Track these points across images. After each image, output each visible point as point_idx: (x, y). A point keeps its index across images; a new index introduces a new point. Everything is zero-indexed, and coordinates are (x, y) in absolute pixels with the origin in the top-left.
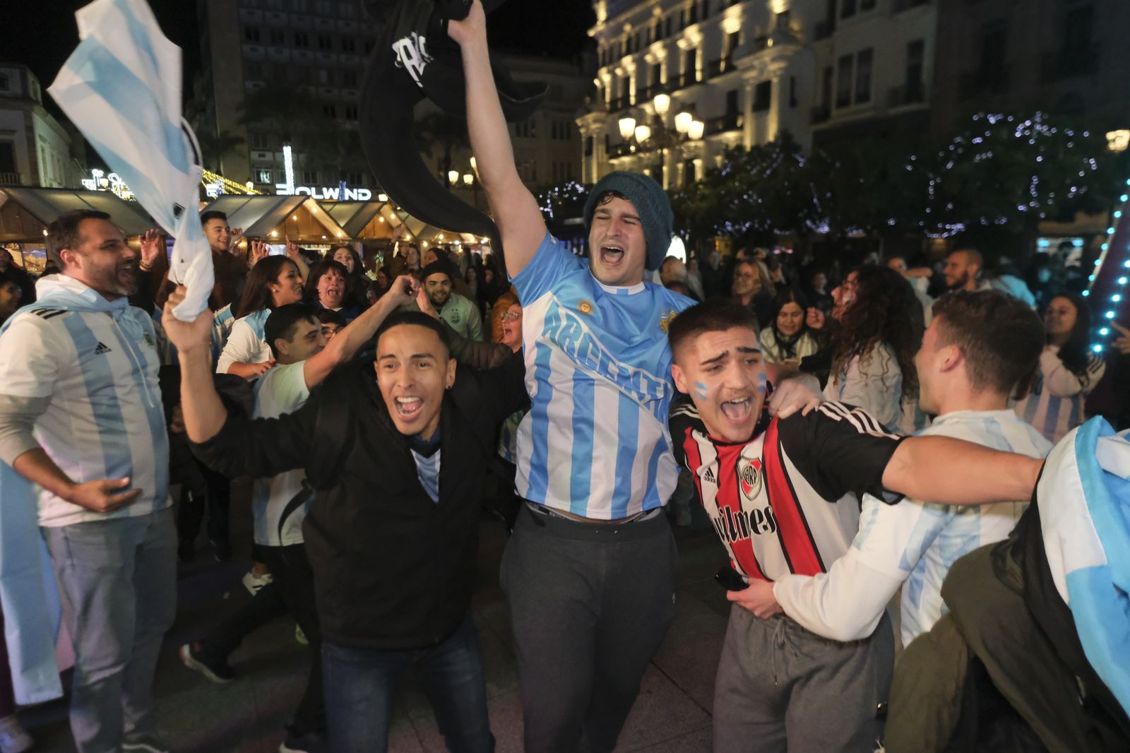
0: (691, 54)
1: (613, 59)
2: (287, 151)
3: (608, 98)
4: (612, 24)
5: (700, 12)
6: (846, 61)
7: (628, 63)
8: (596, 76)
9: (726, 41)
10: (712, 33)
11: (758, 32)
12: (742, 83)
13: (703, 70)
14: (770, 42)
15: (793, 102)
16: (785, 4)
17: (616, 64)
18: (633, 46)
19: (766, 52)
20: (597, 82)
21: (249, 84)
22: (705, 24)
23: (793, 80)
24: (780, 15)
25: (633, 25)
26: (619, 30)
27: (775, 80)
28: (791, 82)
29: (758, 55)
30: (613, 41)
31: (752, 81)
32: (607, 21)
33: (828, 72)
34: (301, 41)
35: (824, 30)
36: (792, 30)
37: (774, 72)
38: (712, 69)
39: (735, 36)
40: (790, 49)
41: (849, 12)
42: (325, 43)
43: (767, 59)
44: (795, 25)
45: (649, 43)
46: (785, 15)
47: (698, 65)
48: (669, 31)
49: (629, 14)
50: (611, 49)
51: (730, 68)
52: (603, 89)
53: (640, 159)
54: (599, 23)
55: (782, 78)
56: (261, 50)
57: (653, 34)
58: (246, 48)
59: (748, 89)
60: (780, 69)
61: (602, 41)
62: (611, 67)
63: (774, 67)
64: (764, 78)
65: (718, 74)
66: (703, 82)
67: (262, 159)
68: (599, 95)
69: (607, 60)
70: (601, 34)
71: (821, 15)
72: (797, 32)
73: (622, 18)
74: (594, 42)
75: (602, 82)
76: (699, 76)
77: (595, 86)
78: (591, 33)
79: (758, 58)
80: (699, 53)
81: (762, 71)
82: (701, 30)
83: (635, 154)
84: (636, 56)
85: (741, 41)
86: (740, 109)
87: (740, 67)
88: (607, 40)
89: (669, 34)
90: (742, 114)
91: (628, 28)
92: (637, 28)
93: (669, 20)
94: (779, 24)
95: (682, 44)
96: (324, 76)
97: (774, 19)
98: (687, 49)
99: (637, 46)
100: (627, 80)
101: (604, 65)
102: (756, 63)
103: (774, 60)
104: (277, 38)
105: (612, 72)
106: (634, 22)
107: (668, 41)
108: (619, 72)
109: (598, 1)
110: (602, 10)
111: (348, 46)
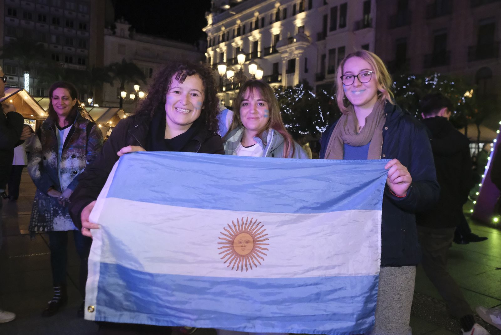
0: (256, 43)
1: (215, 43)
2: (27, 76)
3: (212, 63)
4: (215, 26)
5: (260, 24)
6: (332, 51)
7: (223, 46)
8: (206, 51)
9: (273, 38)
10: (266, 34)
11: (289, 35)
12: (281, 59)
13: (261, 52)
14: (295, 40)
15: (306, 71)
16: (302, 22)
17: (217, 46)
18: (226, 38)
19: (292, 45)
20: (206, 54)
21: (7, 39)
22: (262, 29)
23: (306, 59)
24: (299, 27)
25: (226, 28)
26: (219, 29)
27: (297, 59)
28: (305, 61)
29: (289, 46)
30: (215, 34)
31: (286, 58)
32: (212, 24)
33: (324, 57)
34: (42, 18)
35: (322, 36)
36: (306, 34)
37: (297, 55)
38: (266, 51)
39: (277, 37)
40: (305, 44)
41: (333, 28)
42: (56, 21)
43: (294, 48)
44: (307, 33)
45: (234, 37)
46: (302, 28)
47: (259, 49)
48: (244, 31)
49: (224, 22)
50: (214, 38)
51: (275, 51)
52: (210, 58)
53: (228, 94)
54: (208, 25)
55: (300, 57)
56: (17, 21)
57: (236, 33)
58: (8, 19)
59: (284, 62)
60: (300, 53)
61: (210, 34)
62: (214, 47)
63: (297, 52)
64: (292, 57)
65: (269, 54)
66: (260, 58)
67: (11, 80)
68: (208, 61)
69: (212, 44)
70: (209, 30)
71: (320, 28)
72: (308, 36)
73: (220, 24)
74: (205, 34)
75: (209, 55)
76: (259, 55)
77: (206, 57)
78: (204, 30)
79: (288, 48)
80: (259, 43)
81: (291, 54)
82: (260, 33)
83: (225, 92)
84: (227, 42)
85: (280, 39)
86: (280, 73)
87: (280, 51)
88: (212, 34)
89: (244, 33)
90: (281, 75)
91: (223, 29)
92: (228, 29)
93: (244, 26)
94: (299, 32)
95: (251, 38)
96: (54, 38)
97: (297, 29)
98: (253, 41)
99: (228, 38)
100: (222, 54)
101: (210, 46)
102: (288, 50)
103: (297, 49)
104: (27, 16)
105: (214, 50)
106: (226, 26)
107: (244, 36)
108: (218, 50)
109: (208, 15)
110: (210, 19)
111: (69, 24)
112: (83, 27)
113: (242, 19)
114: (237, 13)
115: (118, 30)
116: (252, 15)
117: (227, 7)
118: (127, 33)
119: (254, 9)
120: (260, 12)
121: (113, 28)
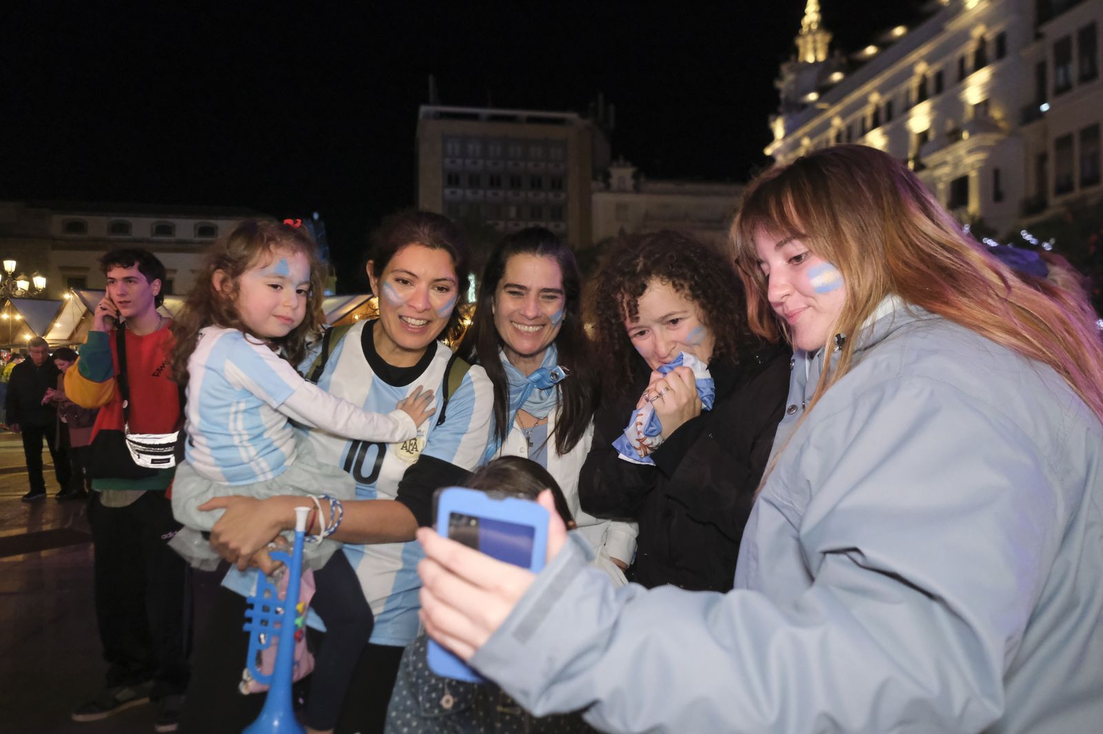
4: (790, 140)
5: (882, 116)
9: (914, 141)
10: (898, 135)
11: (951, 126)
12: (934, 182)
14: (965, 134)
15: (998, 197)
16: (983, 92)
19: (961, 145)
22: (888, 127)
23: (996, 172)
24: (976, 105)
25: (811, 139)
26: (797, 145)
27: (973, 174)
28: (994, 174)
29: (952, 148)
31: (944, 178)
32: (784, 138)
34: (495, 182)
36: (992, 118)
37: (972, 165)
39: (924, 134)
40: (991, 139)
42: (515, 183)
43: (962, 152)
44: (996, 114)
46: (983, 105)
49: (807, 128)
51: (920, 166)
54: (776, 141)
55: (982, 171)
56: (460, 192)
58: (447, 191)
59: (941, 185)
60: (980, 161)
61: (779, 158)
63: (970, 159)
64: (959, 173)
70: (778, 151)
71: (1029, 96)
72: (999, 120)
73: (800, 132)
74: (771, 159)
78: (768, 151)
81: (956, 166)
82: (884, 133)
85: (931, 138)
87: (931, 165)
91: (806, 141)
92: (815, 141)
93: (850, 127)
94: (976, 114)
96: (513, 212)
97: (969, 110)
102: (949, 158)
103: (971, 152)
104: (475, 182)
106: (811, 135)
109: (775, 120)
110: (779, 128)
111: (536, 184)
112: (558, 184)
113: (843, 115)
114: (833, 103)
115: (614, 181)
116: (864, 101)
117: (813, 97)
118: (630, 183)
119: (868, 87)
120: (882, 90)
121: (607, 176)
